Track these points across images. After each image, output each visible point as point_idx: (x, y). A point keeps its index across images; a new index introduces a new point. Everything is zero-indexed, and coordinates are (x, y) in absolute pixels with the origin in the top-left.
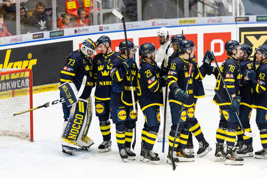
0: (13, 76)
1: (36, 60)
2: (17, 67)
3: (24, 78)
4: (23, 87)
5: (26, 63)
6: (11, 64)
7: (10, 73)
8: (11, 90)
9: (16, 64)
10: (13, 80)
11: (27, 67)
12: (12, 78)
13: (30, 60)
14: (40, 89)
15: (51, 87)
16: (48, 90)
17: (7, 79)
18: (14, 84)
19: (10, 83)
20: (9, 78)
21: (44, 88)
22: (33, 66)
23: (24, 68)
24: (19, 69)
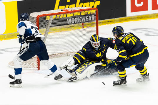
0: (83, 13)
1: (100, 1)
2: (86, 7)
3: (91, 15)
4: (90, 21)
5: (92, 4)
6: (81, 4)
7: (81, 11)
8: (82, 23)
9: (85, 4)
10: (83, 15)
11: (93, 7)
12: (82, 14)
13: (95, 1)
14: (102, 23)
15: (110, 21)
16: (108, 23)
17: (79, 15)
18: (83, 19)
19: (81, 18)
20: (80, 15)
21: (105, 22)
22: (98, 6)
23: (91, 7)
24: (87, 8)
